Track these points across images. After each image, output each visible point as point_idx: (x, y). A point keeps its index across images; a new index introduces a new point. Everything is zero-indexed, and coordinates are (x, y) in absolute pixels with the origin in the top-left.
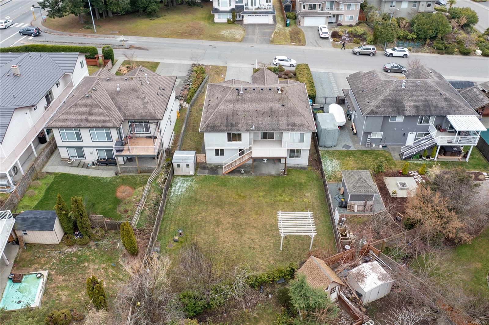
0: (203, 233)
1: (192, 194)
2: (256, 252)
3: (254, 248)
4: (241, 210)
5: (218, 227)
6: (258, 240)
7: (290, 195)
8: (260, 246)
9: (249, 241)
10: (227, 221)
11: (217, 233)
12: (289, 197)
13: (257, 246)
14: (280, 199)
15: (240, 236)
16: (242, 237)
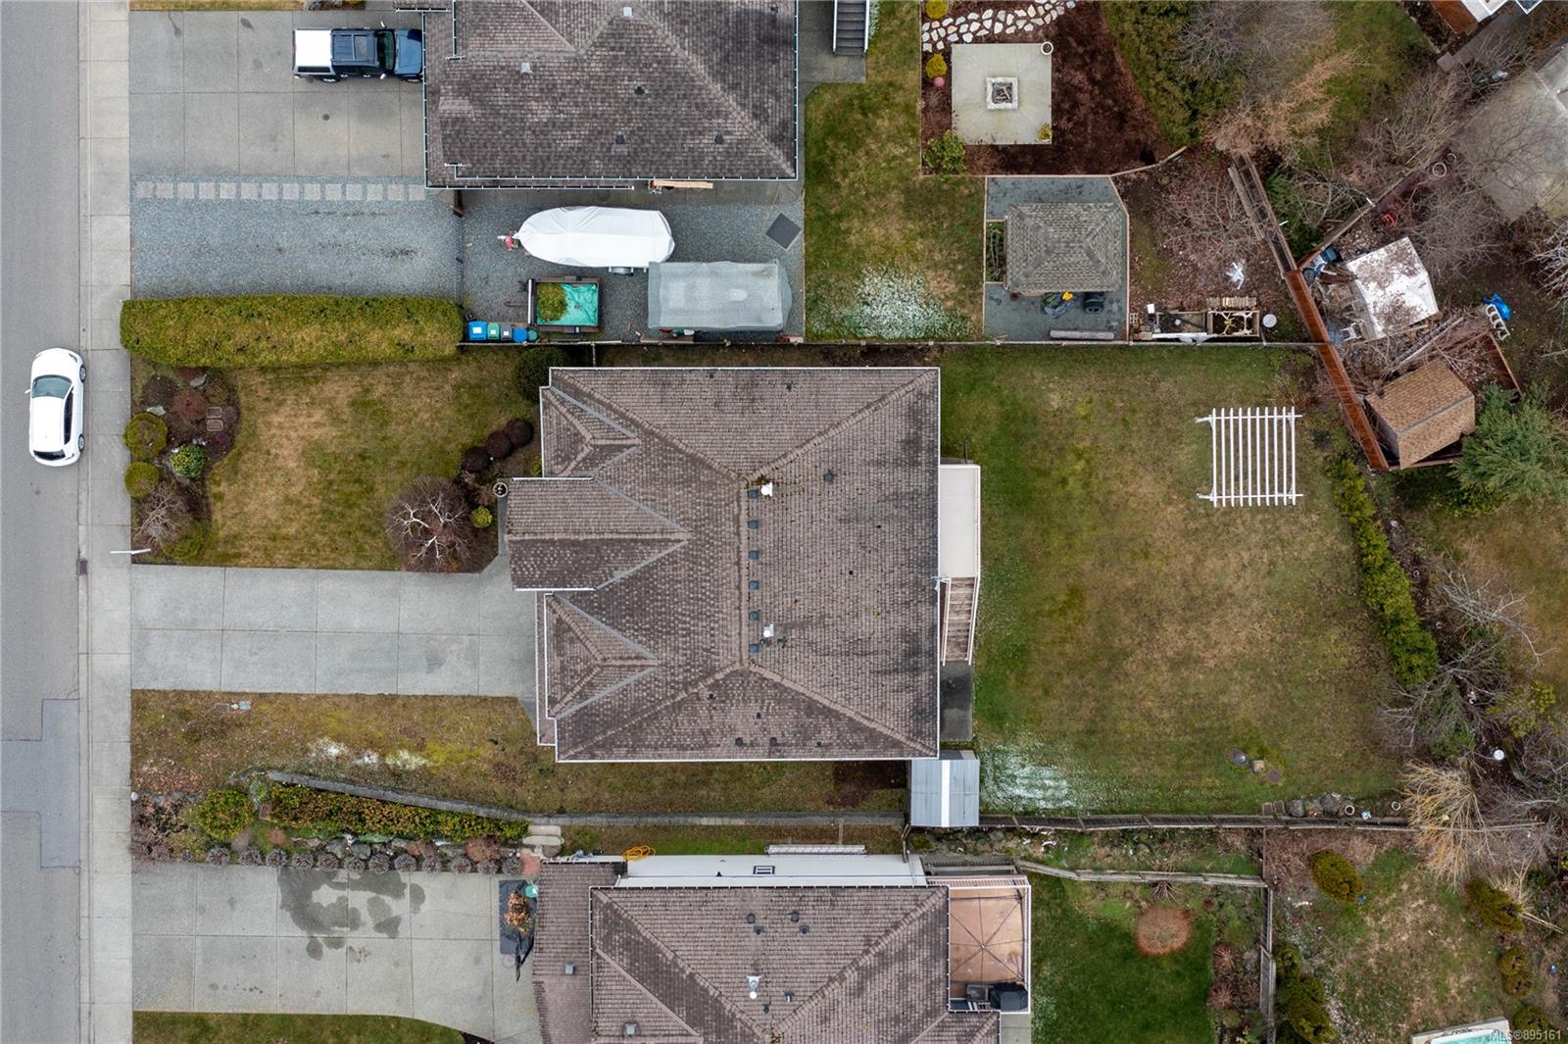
0: (1224, 699)
1: (1065, 747)
2: (1283, 559)
3: (1272, 563)
4: (1132, 600)
5: (1199, 660)
6: (1243, 553)
7: (1062, 457)
8: (1266, 546)
9: (1248, 575)
10: (1173, 637)
11: (1222, 663)
12: (1070, 457)
13: (1266, 556)
14: (1078, 485)
15: (1229, 600)
16: (1231, 595)
